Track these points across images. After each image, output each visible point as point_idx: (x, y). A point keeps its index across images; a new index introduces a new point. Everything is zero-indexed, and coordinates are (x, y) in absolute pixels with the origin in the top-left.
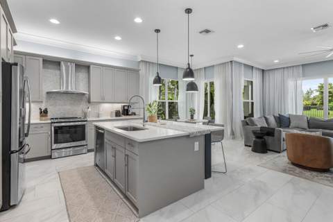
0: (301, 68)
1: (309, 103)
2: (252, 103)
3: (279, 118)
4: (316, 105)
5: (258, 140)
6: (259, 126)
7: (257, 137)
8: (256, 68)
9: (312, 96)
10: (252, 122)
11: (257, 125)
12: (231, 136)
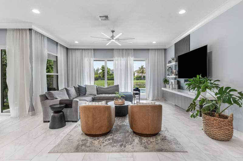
0: (93, 51)
1: (97, 76)
2: (57, 76)
3: (78, 88)
4: (101, 77)
5: (56, 115)
6: (59, 99)
7: (55, 112)
8: (61, 45)
9: (99, 72)
10: (51, 96)
11: (56, 99)
12: (31, 113)
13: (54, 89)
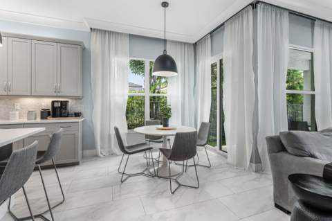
10: (296, 145)
11: (312, 156)
12: (254, 165)
13: (304, 127)
